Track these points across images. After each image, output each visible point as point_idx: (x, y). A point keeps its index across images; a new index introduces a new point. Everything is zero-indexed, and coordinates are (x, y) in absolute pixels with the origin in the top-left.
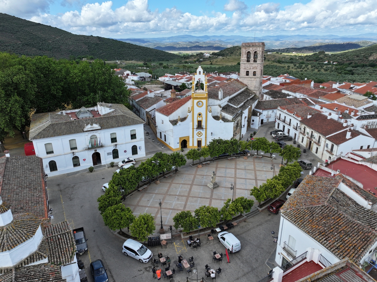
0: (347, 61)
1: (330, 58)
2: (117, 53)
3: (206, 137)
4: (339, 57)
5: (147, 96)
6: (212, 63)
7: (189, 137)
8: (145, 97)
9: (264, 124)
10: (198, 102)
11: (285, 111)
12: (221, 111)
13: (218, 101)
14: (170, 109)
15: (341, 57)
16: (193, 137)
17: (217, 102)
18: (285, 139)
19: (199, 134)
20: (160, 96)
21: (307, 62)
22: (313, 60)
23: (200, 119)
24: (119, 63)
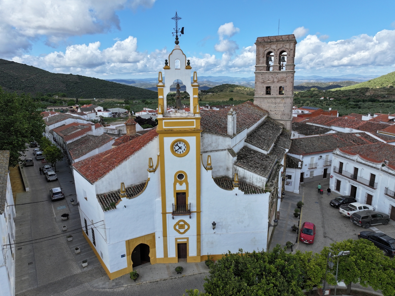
0: (343, 97)
1: (325, 94)
2: (98, 92)
3: (199, 234)
4: (334, 93)
5: (90, 133)
6: (201, 99)
7: (153, 236)
8: (85, 135)
9: (305, 181)
10: (175, 144)
11: (357, 157)
12: (235, 164)
13: (228, 139)
14: (104, 162)
15: (336, 93)
16: (165, 235)
17: (225, 142)
18: (376, 221)
19: (181, 227)
20: (116, 133)
21: (302, 98)
22: (308, 97)
23: (181, 188)
24: (96, 101)
